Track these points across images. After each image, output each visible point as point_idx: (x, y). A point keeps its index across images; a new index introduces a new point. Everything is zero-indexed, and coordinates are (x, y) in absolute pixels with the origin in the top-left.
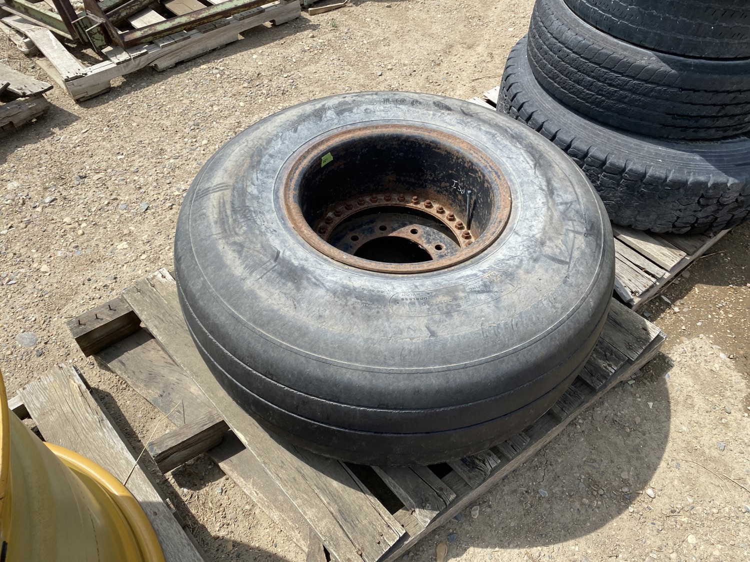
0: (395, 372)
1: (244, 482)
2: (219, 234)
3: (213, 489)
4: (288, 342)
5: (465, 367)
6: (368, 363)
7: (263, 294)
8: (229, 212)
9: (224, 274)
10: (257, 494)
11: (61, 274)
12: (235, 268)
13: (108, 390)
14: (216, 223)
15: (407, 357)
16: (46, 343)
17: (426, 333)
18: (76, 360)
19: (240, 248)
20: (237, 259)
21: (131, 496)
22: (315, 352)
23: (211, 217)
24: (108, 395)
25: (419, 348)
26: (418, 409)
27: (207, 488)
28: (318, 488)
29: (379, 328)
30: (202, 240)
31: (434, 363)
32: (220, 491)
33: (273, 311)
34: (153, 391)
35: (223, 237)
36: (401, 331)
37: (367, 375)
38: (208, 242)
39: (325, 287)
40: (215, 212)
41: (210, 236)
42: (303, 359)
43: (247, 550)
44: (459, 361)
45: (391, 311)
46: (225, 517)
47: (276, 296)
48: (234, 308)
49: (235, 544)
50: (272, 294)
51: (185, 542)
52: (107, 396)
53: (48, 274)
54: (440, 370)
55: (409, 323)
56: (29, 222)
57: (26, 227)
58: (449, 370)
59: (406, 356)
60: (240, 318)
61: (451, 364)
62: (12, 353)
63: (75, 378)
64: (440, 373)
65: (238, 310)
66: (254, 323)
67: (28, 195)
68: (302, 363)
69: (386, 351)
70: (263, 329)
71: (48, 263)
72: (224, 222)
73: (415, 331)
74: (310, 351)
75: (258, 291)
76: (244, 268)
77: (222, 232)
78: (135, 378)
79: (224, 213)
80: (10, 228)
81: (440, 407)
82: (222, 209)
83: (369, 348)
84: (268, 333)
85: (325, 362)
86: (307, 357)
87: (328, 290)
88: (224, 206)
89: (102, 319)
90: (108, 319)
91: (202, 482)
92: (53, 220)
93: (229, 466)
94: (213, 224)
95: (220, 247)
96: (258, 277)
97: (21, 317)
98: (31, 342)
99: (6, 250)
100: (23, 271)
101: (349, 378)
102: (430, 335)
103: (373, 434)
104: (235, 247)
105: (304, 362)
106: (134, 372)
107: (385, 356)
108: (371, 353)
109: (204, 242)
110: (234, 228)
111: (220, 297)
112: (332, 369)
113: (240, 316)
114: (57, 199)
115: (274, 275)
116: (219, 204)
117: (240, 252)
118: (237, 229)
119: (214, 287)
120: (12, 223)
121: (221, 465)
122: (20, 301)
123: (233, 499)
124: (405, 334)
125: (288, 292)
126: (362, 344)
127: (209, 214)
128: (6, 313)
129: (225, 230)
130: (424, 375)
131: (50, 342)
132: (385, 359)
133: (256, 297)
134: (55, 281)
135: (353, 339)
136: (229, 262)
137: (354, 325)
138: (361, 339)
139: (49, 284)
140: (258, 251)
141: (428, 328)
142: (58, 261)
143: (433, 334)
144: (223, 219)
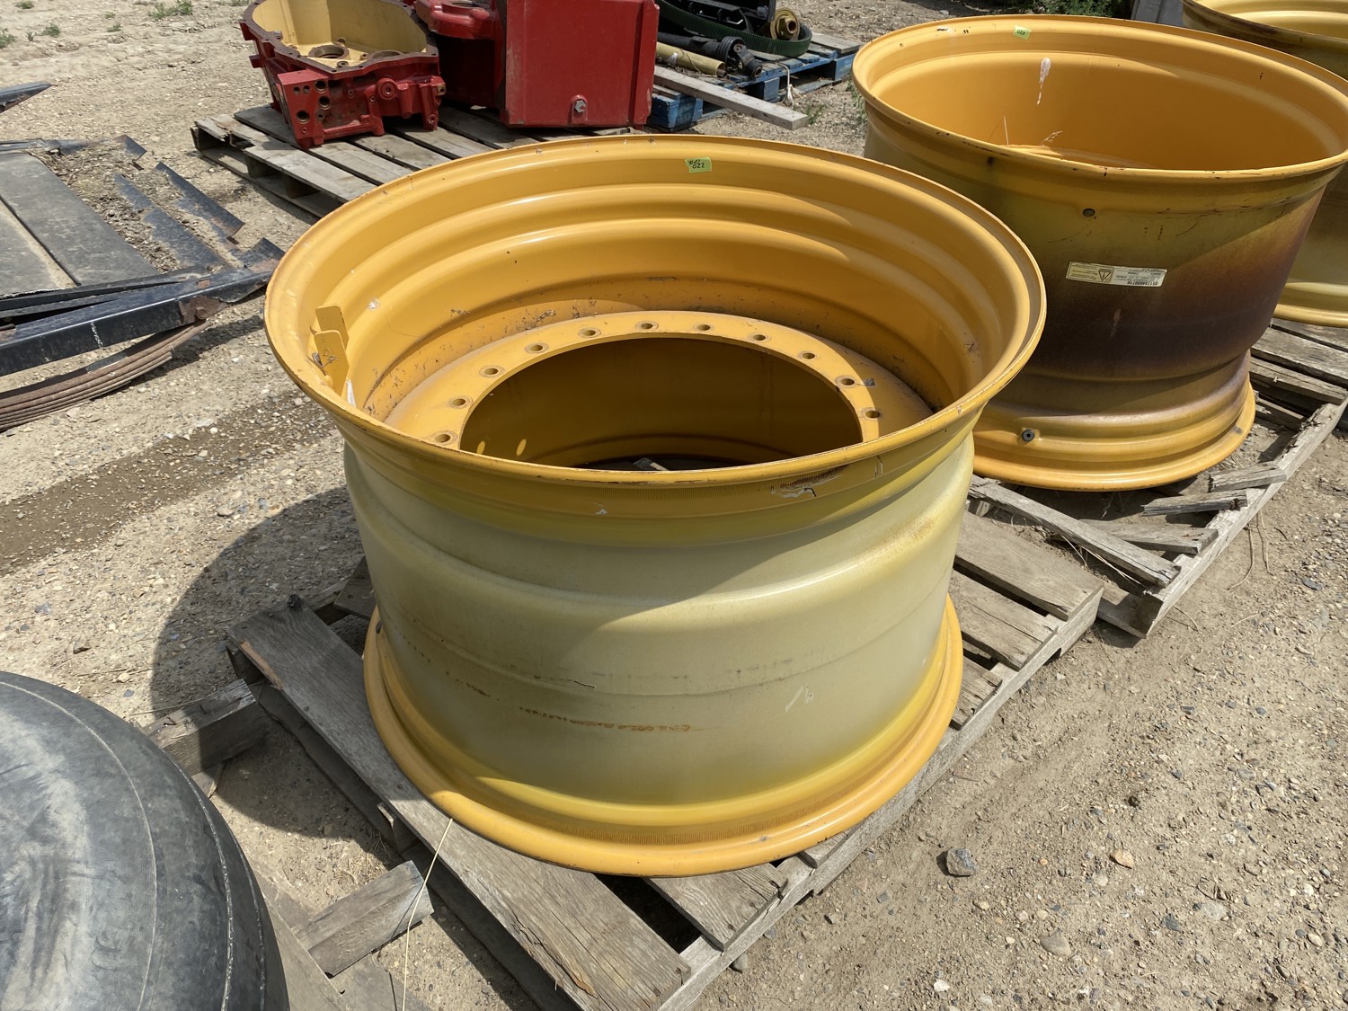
8: (31, 929)
9: (95, 792)
12: (66, 793)
19: (39, 829)
30: (126, 880)
35: (68, 861)
38: (110, 865)
40: (68, 939)
41: (101, 877)
48: (98, 745)
49: (321, 834)
65: (95, 741)
72: (53, 901)
75: (39, 749)
76: (47, 787)
77: (66, 874)
82: (46, 941)
88: (37, 951)
94: (83, 906)
95: (84, 841)
96: (24, 769)
104: (49, 831)
109: (120, 872)
110: (34, 878)
111: (122, 766)
113: (94, 733)
116: (47, 964)
117: (43, 818)
118: (28, 875)
119: (129, 783)
127: (86, 943)
129: (57, 877)
133: (47, 742)
136: (77, 807)
144: (52, 912)
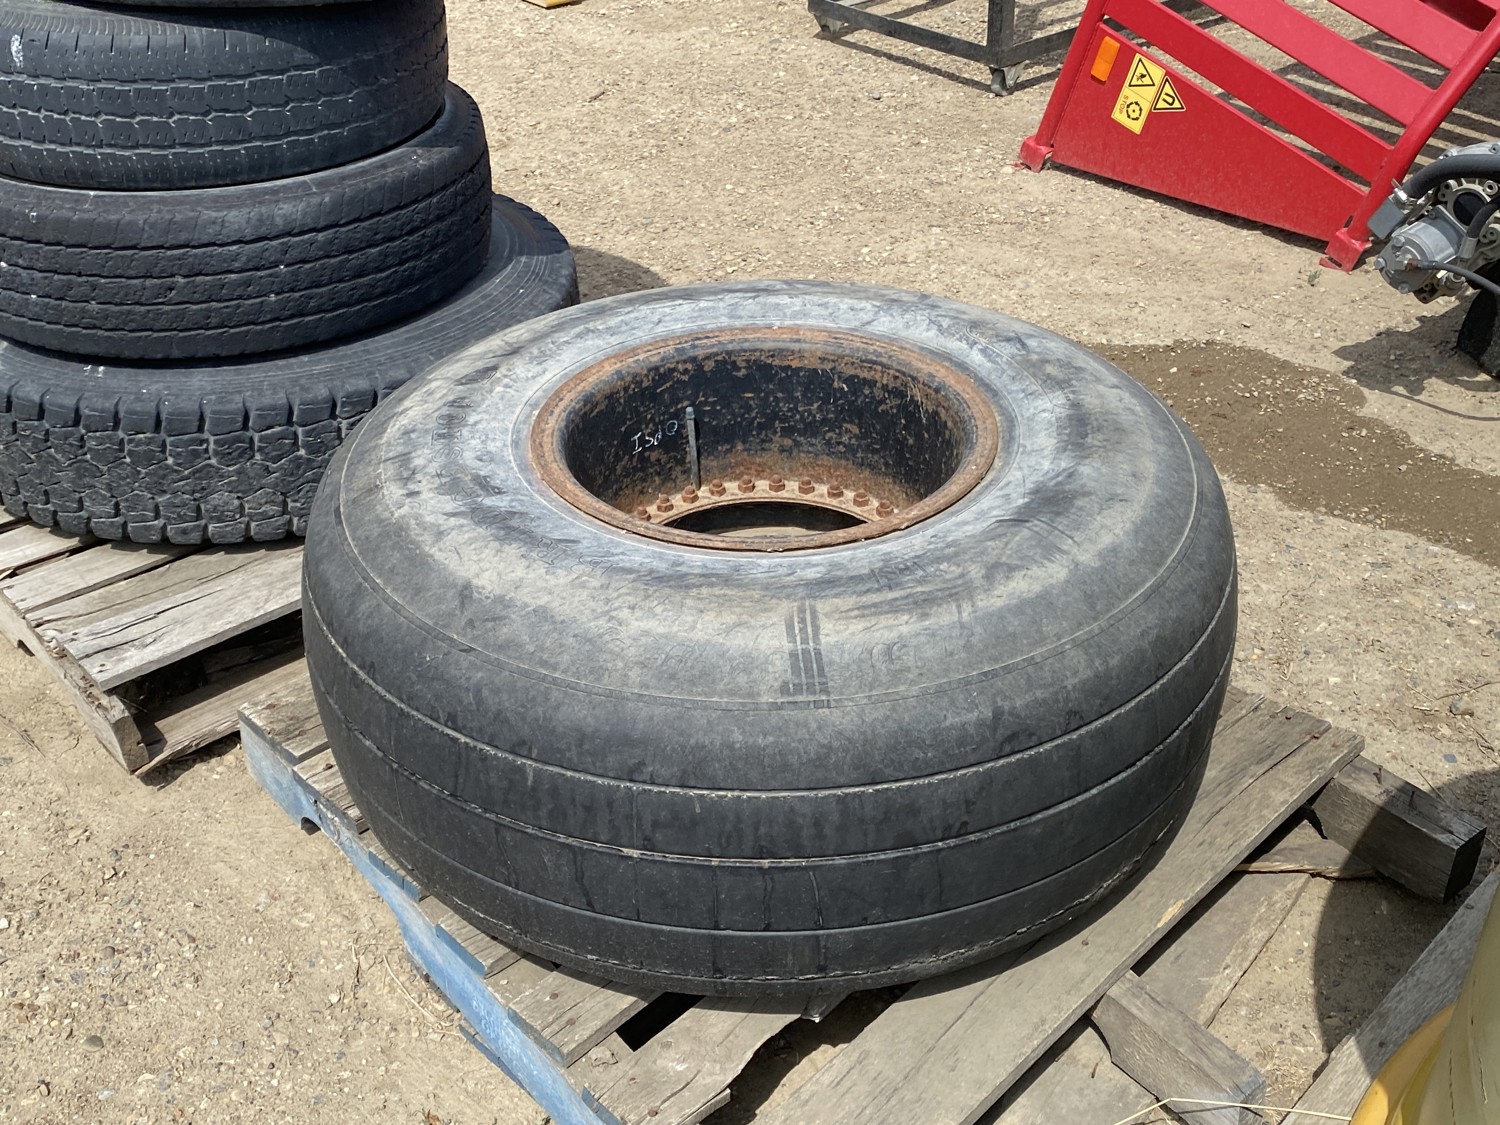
2: (959, 607)
8: (897, 594)
9: (1063, 598)
12: (1052, 577)
14: (925, 616)
19: (1001, 570)
20: (1029, 572)
23: (904, 629)
28: (1230, 792)
30: (968, 647)
35: (971, 598)
38: (978, 629)
40: (891, 622)
41: (963, 626)
48: (1132, 591)
49: (1323, 1016)
51: (1411, 982)
65: (1137, 586)
70: (1169, 556)
72: (925, 600)
75: (1100, 546)
76: (1053, 562)
77: (957, 600)
79: (899, 603)
82: (886, 608)
87: (1078, 464)
88: (875, 605)
94: (927, 623)
95: (999, 603)
96: (1070, 541)
104: (999, 576)
109: (974, 640)
110: (946, 581)
111: (1110, 614)
113: (1148, 585)
116: (863, 616)
117: (1012, 569)
118: (948, 577)
119: (1089, 624)
125: (1096, 505)
127: (892, 635)
129: (951, 595)
133: (1114, 550)
136: (1037, 588)
140: (1006, 544)
144: (915, 603)
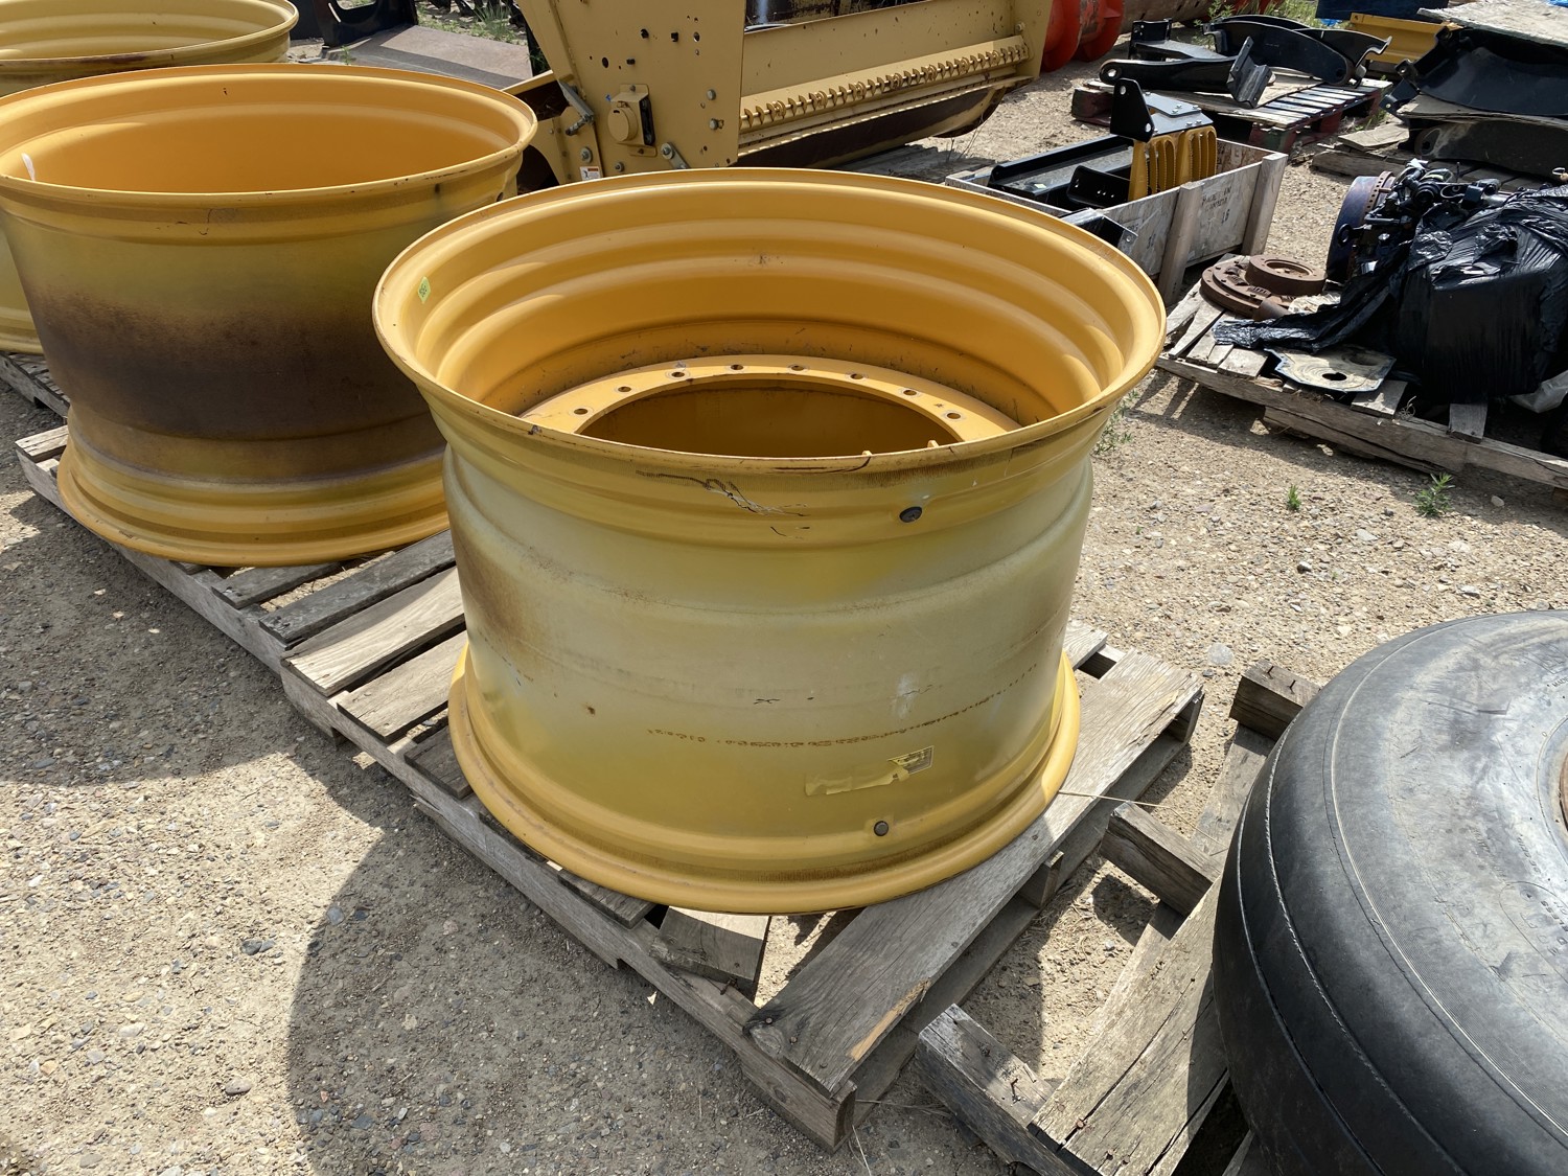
0: (1380, 932)
1: (1135, 967)
2: (1481, 643)
3: (1107, 936)
4: (1338, 774)
5: (1474, 1058)
6: (1369, 887)
7: (1400, 714)
8: (1535, 641)
9: (1408, 669)
10: (1124, 991)
11: (1348, 650)
12: (1427, 674)
13: (1195, 764)
14: (1501, 635)
15: (1420, 941)
16: (1227, 674)
17: (1497, 958)
18: (1221, 714)
19: (1469, 667)
20: (1445, 671)
21: (1047, 801)
22: (1341, 809)
23: (1508, 628)
24: (1188, 766)
25: (1454, 954)
26: (1343, 1019)
27: (1106, 928)
29: (1448, 876)
31: (1442, 993)
32: (1109, 947)
33: (1379, 735)
34: (1222, 807)
35: (1476, 648)
36: (1468, 912)
37: (1348, 895)
39: (1477, 783)
40: (1521, 629)
42: (1319, 801)
43: (1034, 1008)
44: (1478, 1040)
45: (1500, 887)
46: (1072, 964)
47: (1407, 729)
49: (1037, 987)
50: (1409, 723)
52: (1186, 765)
53: (1337, 636)
54: (1434, 1008)
55: (1496, 921)
56: (1411, 586)
57: (1397, 587)
58: (1446, 1026)
59: (1423, 938)
60: (1342, 711)
61: (1461, 1026)
62: (1190, 648)
63: (1183, 696)
64: (1428, 1012)
65: (1353, 705)
66: (1344, 727)
67: (1457, 567)
68: (1313, 804)
69: (1410, 902)
70: (1339, 738)
71: (1357, 630)
72: (1509, 641)
73: (1485, 936)
74: (1340, 804)
75: (1402, 708)
76: (1434, 682)
77: (1487, 645)
78: (1229, 781)
79: (1528, 637)
80: (1383, 572)
81: (1371, 1059)
82: (1534, 634)
83: (1399, 875)
84: (1338, 746)
85: (1332, 828)
86: (1328, 804)
87: (1473, 787)
88: (1543, 634)
89: (1293, 693)
90: (1298, 700)
91: (1112, 918)
92: (1437, 607)
93: (1150, 938)
94: (1495, 633)
95: (1454, 651)
96: (1429, 700)
97: (1249, 636)
98: (1218, 658)
99: (1344, 583)
100: (1323, 610)
101: (1325, 873)
102: (1497, 965)
103: (1267, 993)
104: (1467, 662)
105: (1317, 805)
106: (1239, 777)
107: (1400, 906)
108: (1390, 882)
110: (1505, 653)
112: (1324, 842)
114: (1478, 598)
115: (1448, 714)
116: (1544, 629)
118: (1506, 656)
120: (1394, 571)
121: (1149, 928)
122: (1276, 627)
123: (1103, 969)
124: (1466, 922)
125: (1429, 739)
126: (1399, 862)
128: (1245, 621)
129: (1493, 646)
130: (1406, 983)
131: (1232, 678)
132: (1395, 907)
133: (1389, 710)
134: (1333, 648)
135: (1398, 846)
136: (1432, 665)
137: (1429, 839)
138: (1408, 858)
139: (1322, 644)
140: (1481, 688)
141: (1509, 958)
142: (1368, 639)
143: (1503, 970)
144: (1515, 639)
